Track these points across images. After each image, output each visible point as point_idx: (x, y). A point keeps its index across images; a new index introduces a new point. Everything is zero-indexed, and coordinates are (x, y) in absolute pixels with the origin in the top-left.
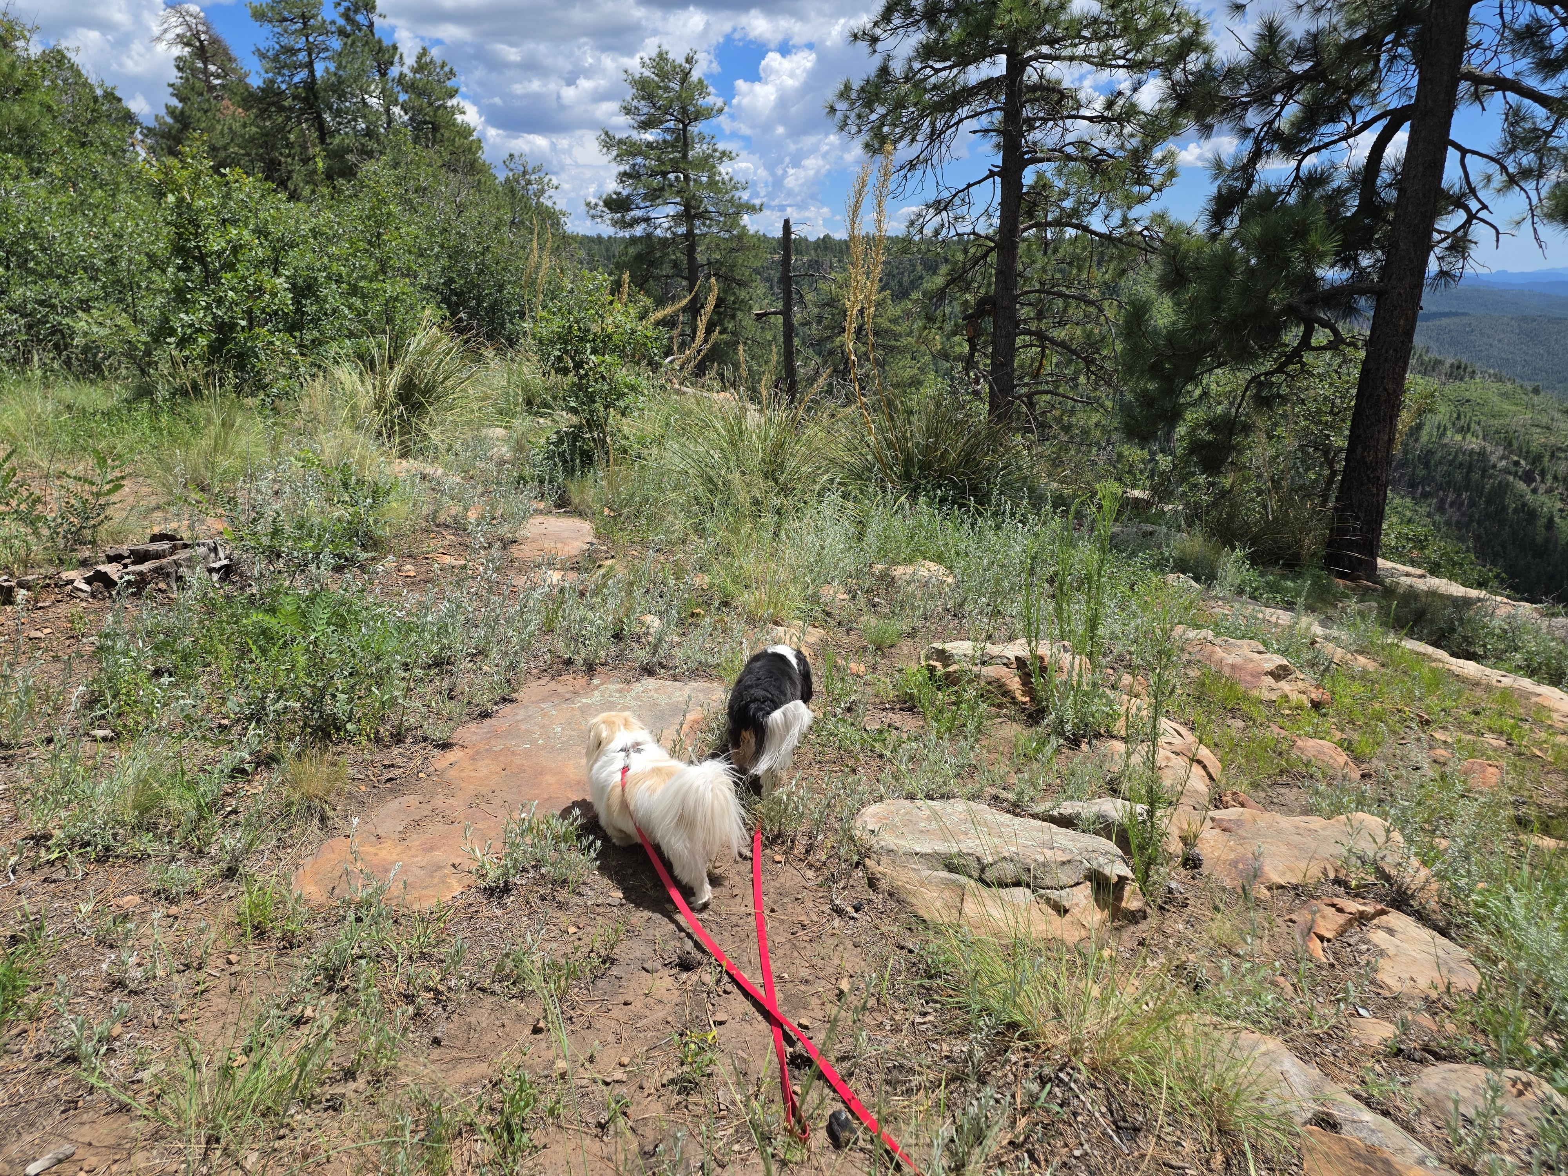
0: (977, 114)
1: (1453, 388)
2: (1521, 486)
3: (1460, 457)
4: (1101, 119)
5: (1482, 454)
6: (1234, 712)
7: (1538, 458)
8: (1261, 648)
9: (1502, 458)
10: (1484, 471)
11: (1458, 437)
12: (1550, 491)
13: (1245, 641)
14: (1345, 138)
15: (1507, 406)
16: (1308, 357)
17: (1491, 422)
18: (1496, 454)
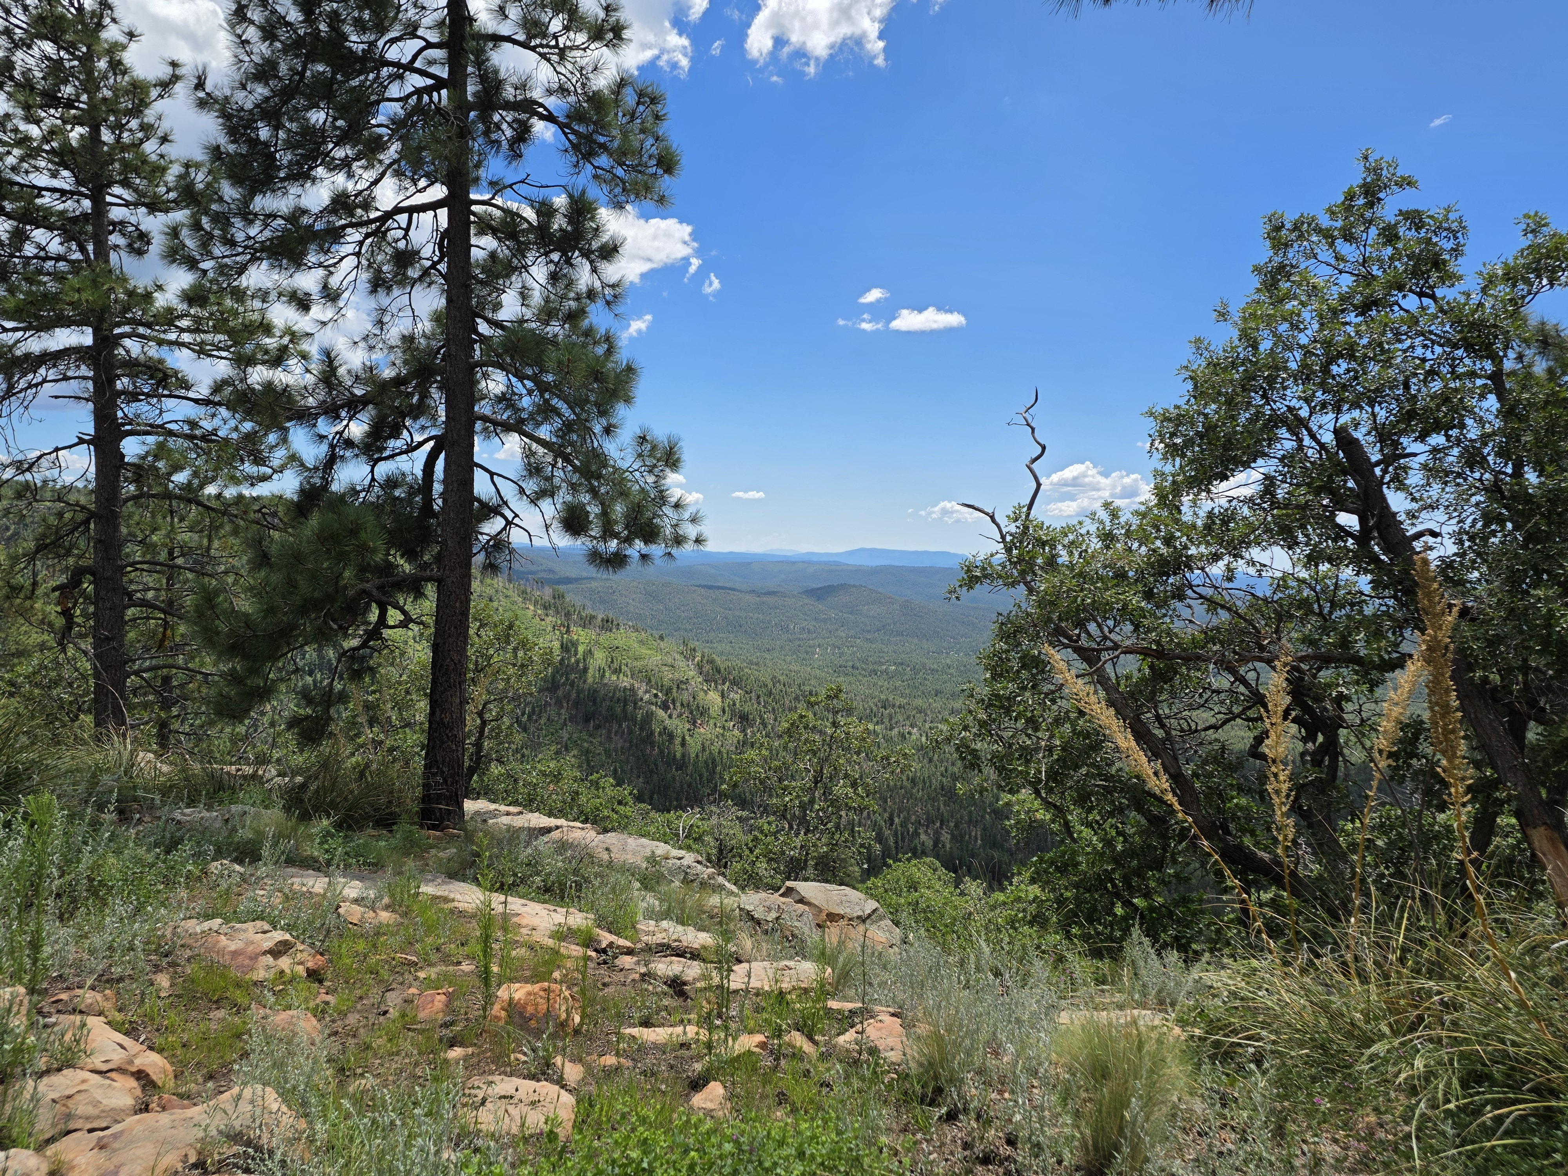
0: (66, 378)
1: (606, 638)
2: (661, 713)
3: (618, 694)
4: (207, 402)
5: (632, 689)
6: (218, 1003)
7: (668, 692)
8: (267, 927)
9: (646, 692)
10: (635, 704)
11: (614, 678)
12: (680, 716)
13: (250, 925)
14: (406, 452)
15: (645, 651)
16: (386, 633)
17: (635, 663)
18: (641, 689)
